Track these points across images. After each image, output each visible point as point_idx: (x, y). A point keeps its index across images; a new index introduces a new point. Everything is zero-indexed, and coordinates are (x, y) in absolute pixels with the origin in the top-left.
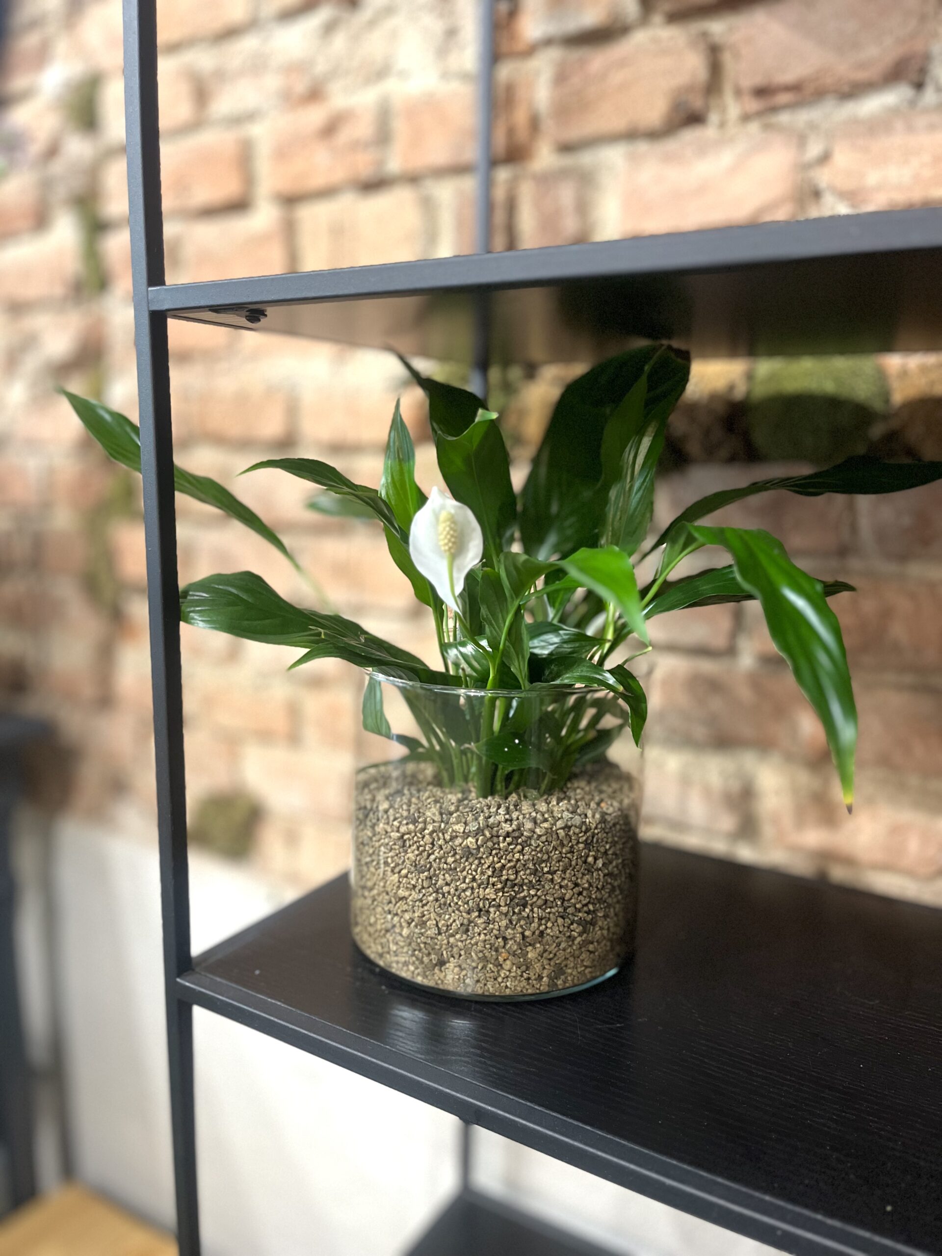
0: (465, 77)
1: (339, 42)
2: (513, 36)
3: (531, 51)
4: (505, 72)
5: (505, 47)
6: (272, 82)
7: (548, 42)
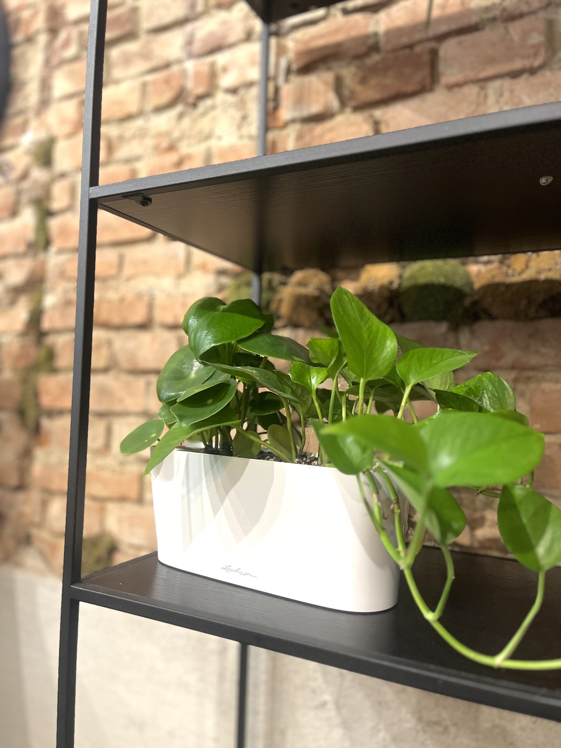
0: (251, 137)
1: (186, 122)
2: (275, 119)
3: (286, 125)
4: (271, 136)
5: (271, 124)
6: (149, 142)
7: (293, 121)
